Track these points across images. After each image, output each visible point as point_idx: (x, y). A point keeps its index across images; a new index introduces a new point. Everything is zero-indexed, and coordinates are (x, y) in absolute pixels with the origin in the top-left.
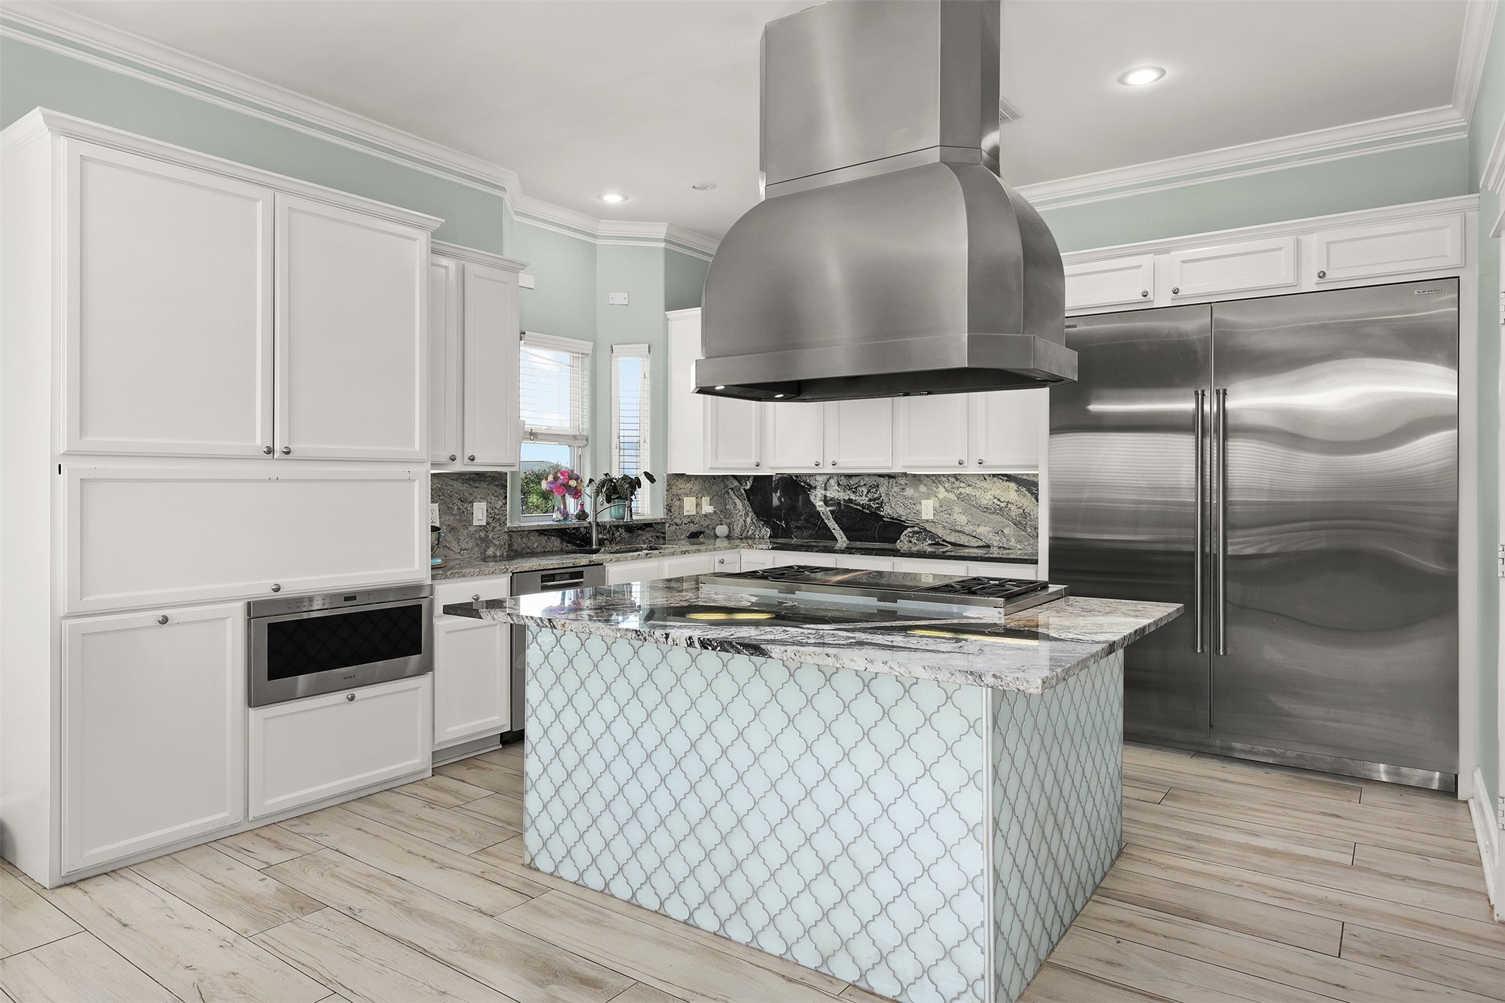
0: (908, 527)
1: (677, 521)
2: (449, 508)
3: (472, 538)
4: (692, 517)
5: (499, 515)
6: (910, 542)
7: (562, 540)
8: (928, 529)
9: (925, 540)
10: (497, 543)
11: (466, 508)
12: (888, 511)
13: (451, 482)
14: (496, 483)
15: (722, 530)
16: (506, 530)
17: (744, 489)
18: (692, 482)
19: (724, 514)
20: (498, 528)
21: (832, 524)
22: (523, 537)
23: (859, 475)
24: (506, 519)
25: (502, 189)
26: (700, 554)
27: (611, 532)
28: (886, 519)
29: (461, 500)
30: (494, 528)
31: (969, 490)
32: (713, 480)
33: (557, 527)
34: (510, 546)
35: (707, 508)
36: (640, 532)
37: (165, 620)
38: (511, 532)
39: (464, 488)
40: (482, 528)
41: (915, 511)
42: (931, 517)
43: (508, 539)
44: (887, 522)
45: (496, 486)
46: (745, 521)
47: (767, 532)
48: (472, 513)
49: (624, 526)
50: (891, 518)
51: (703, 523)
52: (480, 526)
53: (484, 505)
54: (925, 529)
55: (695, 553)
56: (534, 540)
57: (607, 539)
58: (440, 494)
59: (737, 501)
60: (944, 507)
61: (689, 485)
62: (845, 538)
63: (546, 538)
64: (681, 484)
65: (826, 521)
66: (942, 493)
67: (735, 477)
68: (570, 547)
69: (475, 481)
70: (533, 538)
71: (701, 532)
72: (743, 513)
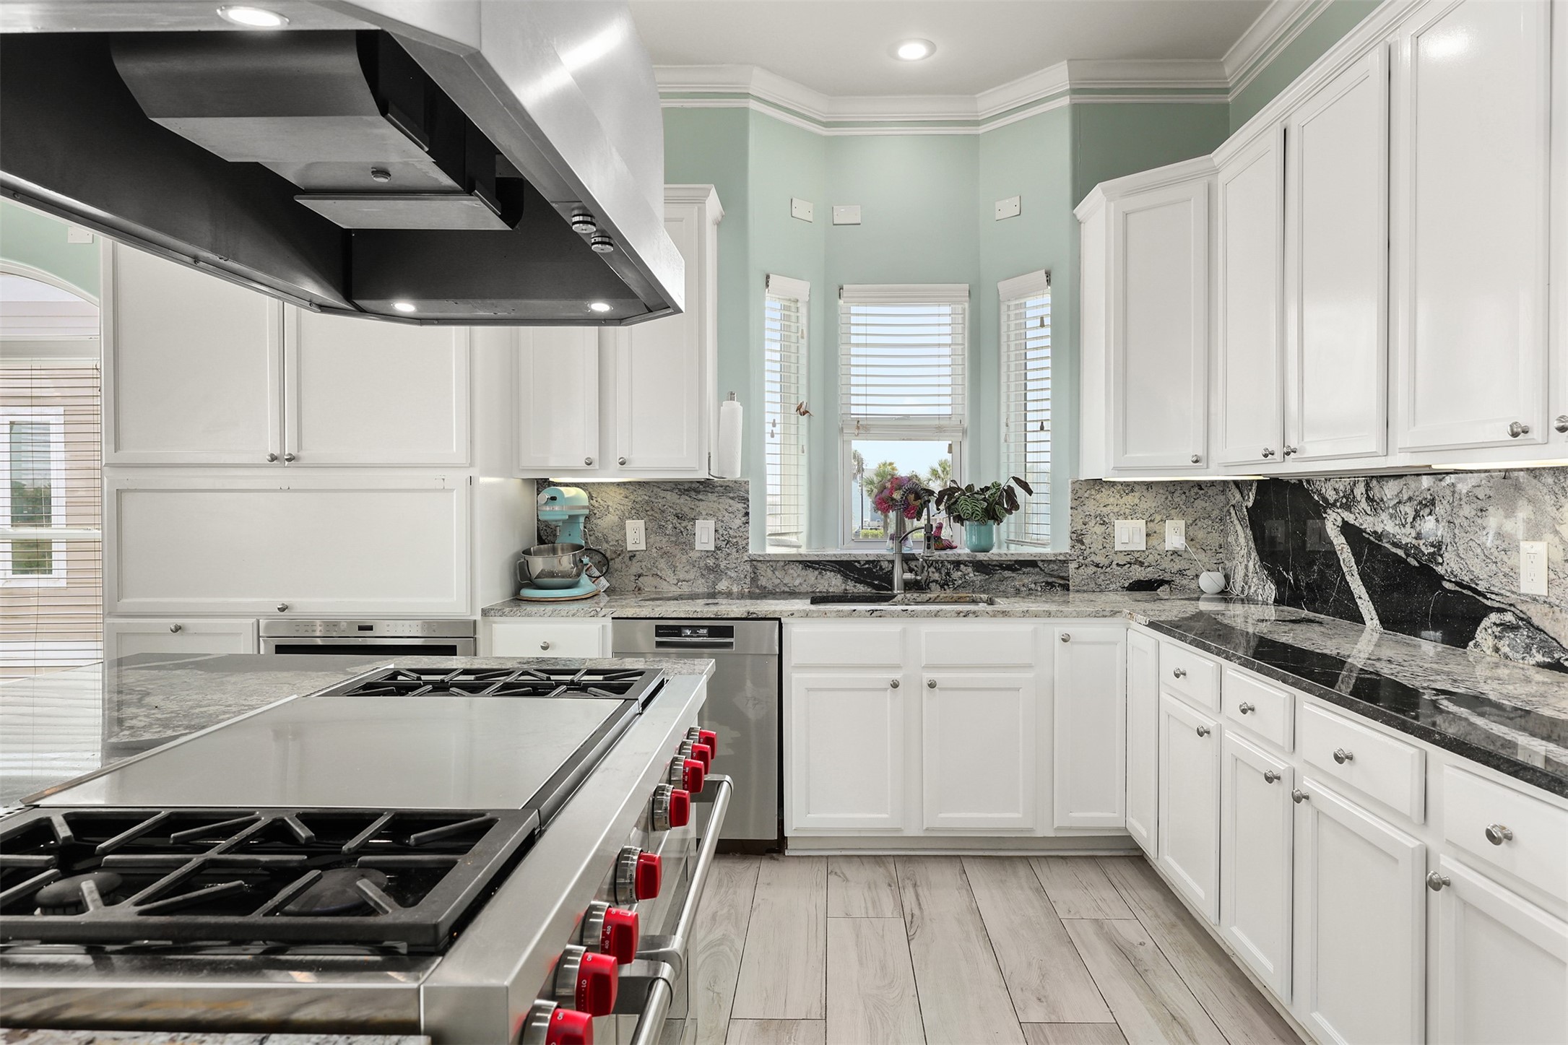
0: (1492, 609)
1: (1097, 559)
2: (660, 527)
3: (695, 566)
4: (1137, 555)
5: (736, 537)
6: (1497, 650)
7: (846, 577)
8: (1536, 621)
9: (1528, 649)
10: (733, 574)
11: (685, 527)
12: (1452, 564)
13: (662, 494)
14: (731, 495)
15: (1212, 580)
16: (746, 558)
17: (1246, 507)
18: (1137, 494)
19: (1223, 554)
20: (735, 554)
21: (1357, 586)
22: (775, 569)
23: (1401, 476)
24: (747, 544)
26: (1006, 619)
27: (944, 571)
28: (1447, 585)
29: (678, 517)
30: (728, 554)
32: (1196, 489)
33: (834, 559)
34: (754, 580)
35: (1173, 539)
36: (1007, 574)
37: (178, 629)
38: (754, 562)
39: (683, 503)
40: (710, 554)
41: (1507, 570)
42: (1540, 589)
43: (750, 570)
44: (1450, 591)
45: (732, 498)
46: (1246, 567)
47: (1270, 591)
48: (695, 534)
49: (970, 562)
50: (1457, 583)
51: (1166, 564)
52: (707, 551)
53: (711, 524)
54: (1528, 622)
56: (795, 575)
57: (936, 581)
58: (648, 509)
59: (1239, 528)
61: (1131, 499)
62: (1376, 621)
63: (817, 572)
64: (1106, 496)
65: (1348, 578)
67: (1237, 485)
68: (861, 588)
69: (698, 492)
70: (796, 571)
71: (1162, 583)
72: (1244, 552)
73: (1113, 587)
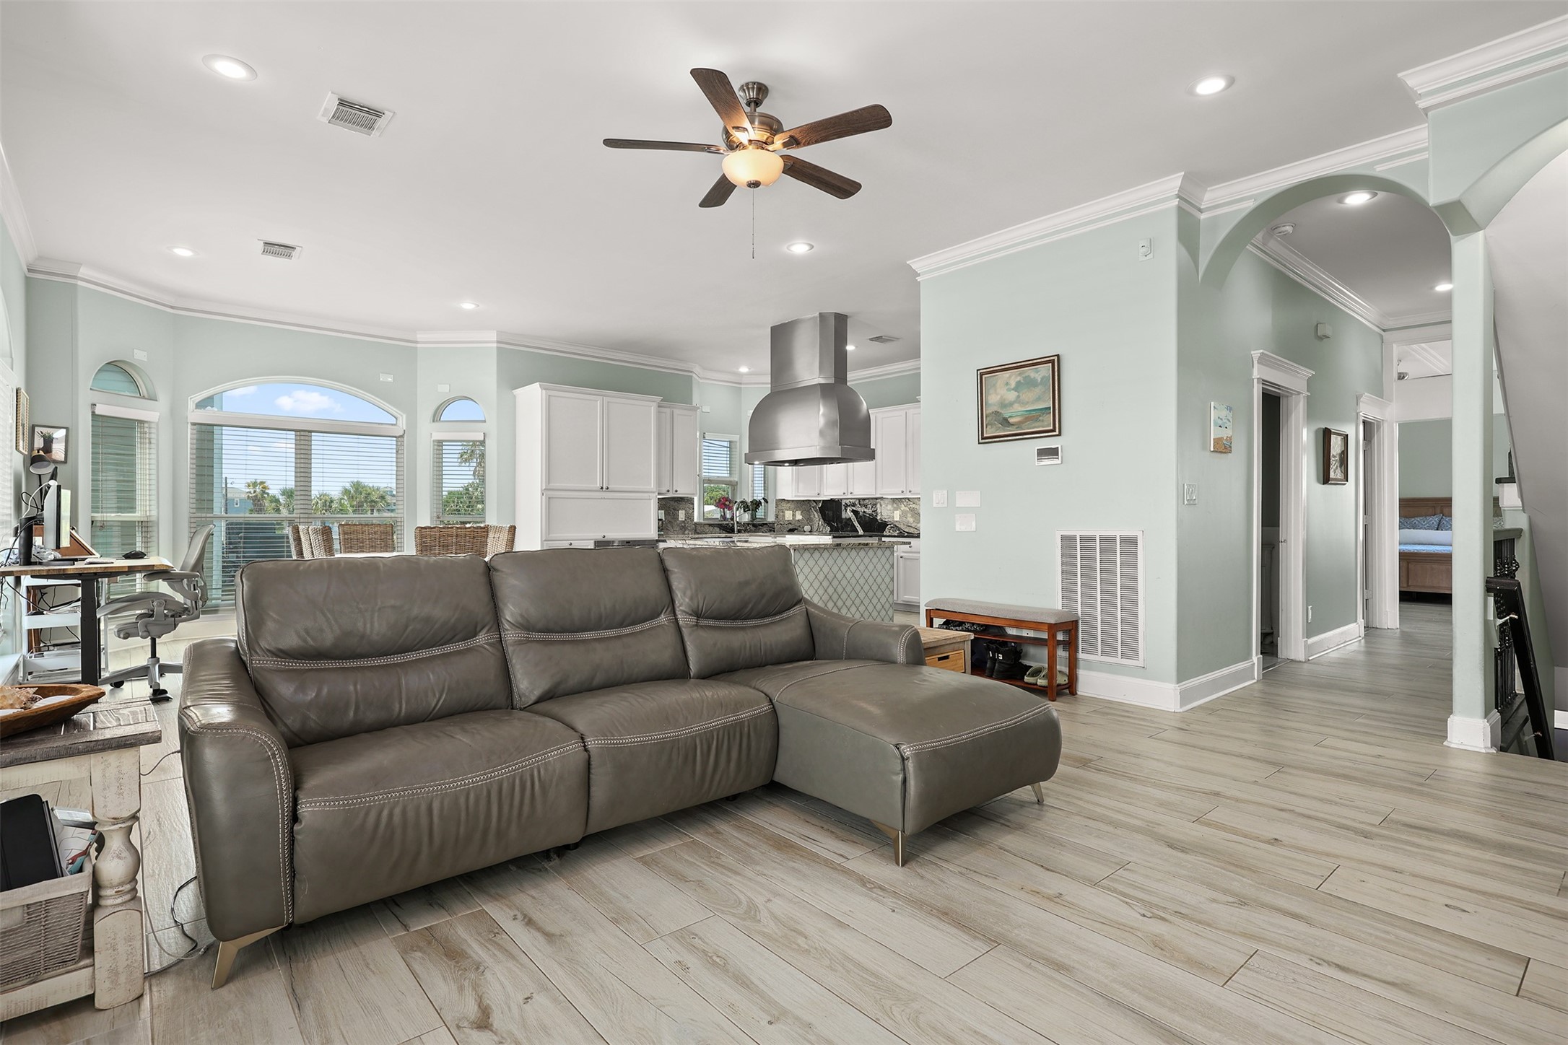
0: (887, 526)
1: (781, 522)
2: (667, 513)
3: (678, 526)
4: (790, 521)
5: (690, 516)
6: (889, 530)
7: (720, 529)
8: (897, 525)
9: (896, 531)
10: (689, 529)
11: (674, 513)
12: (880, 517)
13: (668, 502)
14: (688, 502)
15: (807, 528)
16: (694, 523)
17: (818, 507)
18: (790, 503)
19: (809, 520)
20: (690, 522)
21: (856, 524)
22: (701, 527)
23: (868, 499)
24: (693, 518)
25: (691, 372)
27: (746, 526)
28: (879, 521)
29: (673, 510)
30: (688, 522)
31: (914, 506)
32: (803, 502)
33: (717, 523)
34: (695, 530)
35: (799, 517)
36: (761, 527)
37: (571, 544)
38: (696, 524)
39: (675, 504)
41: (891, 517)
42: (898, 519)
43: (694, 527)
45: (689, 504)
46: (818, 523)
47: (828, 529)
48: (679, 515)
49: (752, 523)
50: (881, 520)
51: (796, 524)
52: (682, 521)
53: (683, 512)
54: (893, 528)
56: (707, 529)
57: (744, 528)
58: (663, 507)
59: (815, 513)
60: (903, 514)
61: (789, 505)
62: (862, 531)
63: (713, 527)
64: (783, 504)
65: (854, 523)
66: (903, 508)
67: (814, 501)
68: (724, 532)
69: (679, 501)
70: (706, 527)
71: (796, 529)
72: (818, 519)
73: (785, 531)
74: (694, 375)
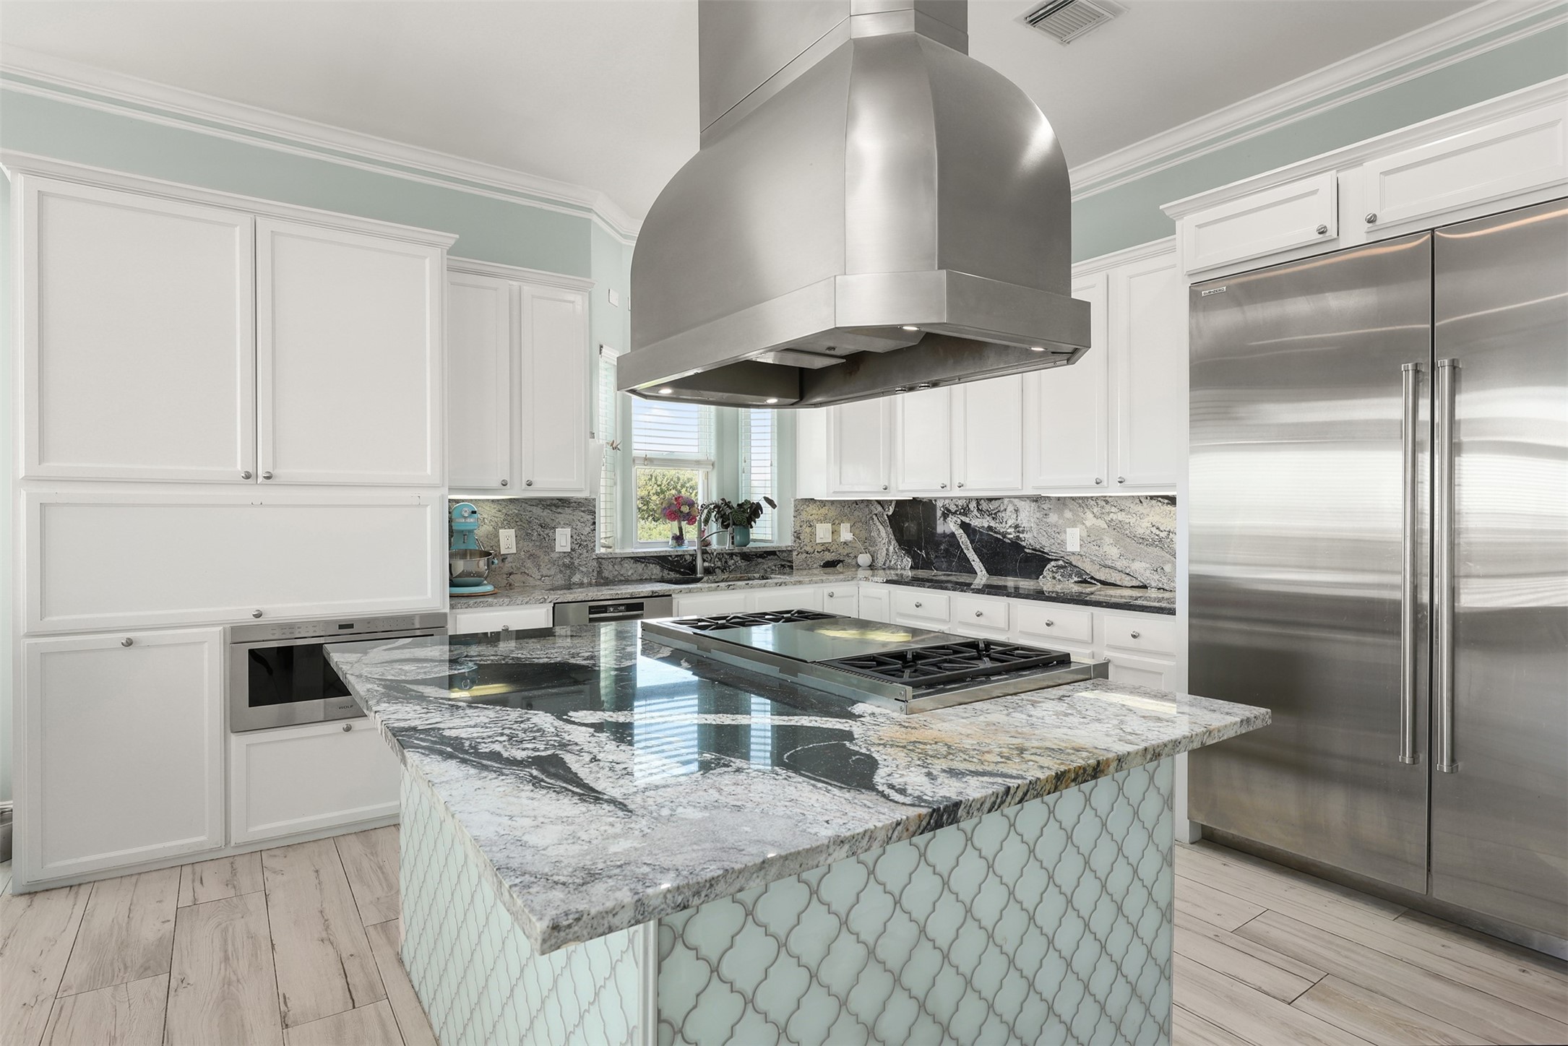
0: (1052, 560)
1: (808, 549)
2: (527, 534)
3: (555, 564)
4: (827, 545)
5: (586, 541)
6: (1054, 578)
7: (663, 567)
8: (1074, 563)
9: (1070, 576)
10: (584, 570)
11: (547, 534)
12: (1030, 541)
13: (529, 508)
14: (583, 509)
15: (864, 559)
16: (594, 557)
17: (887, 515)
18: (827, 508)
19: (868, 543)
20: (585, 554)
21: (971, 555)
22: (615, 564)
23: (999, 499)
24: (594, 546)
25: (590, 210)
27: (724, 560)
28: (1027, 551)
29: (542, 526)
30: (581, 554)
31: (1121, 516)
32: (855, 505)
33: (655, 555)
34: (600, 573)
35: (846, 534)
36: (760, 560)
37: (129, 643)
38: (599, 559)
39: (546, 514)
40: (566, 555)
41: (1059, 542)
42: (1076, 549)
43: (597, 566)
44: (1029, 553)
45: (583, 512)
46: (887, 550)
47: (909, 561)
48: (555, 540)
49: (739, 553)
50: (1033, 549)
51: (841, 551)
52: (564, 553)
53: (568, 531)
54: (1071, 564)
55: (795, 584)
56: (629, 568)
57: (719, 567)
58: (517, 520)
59: (881, 527)
60: (1092, 538)
61: (824, 511)
62: (984, 572)
63: (643, 565)
64: (812, 509)
65: (965, 551)
66: (1090, 520)
67: (879, 502)
68: (673, 575)
69: (557, 507)
70: (627, 565)
71: (839, 561)
72: (886, 541)
73: (815, 566)
74: (595, 218)
